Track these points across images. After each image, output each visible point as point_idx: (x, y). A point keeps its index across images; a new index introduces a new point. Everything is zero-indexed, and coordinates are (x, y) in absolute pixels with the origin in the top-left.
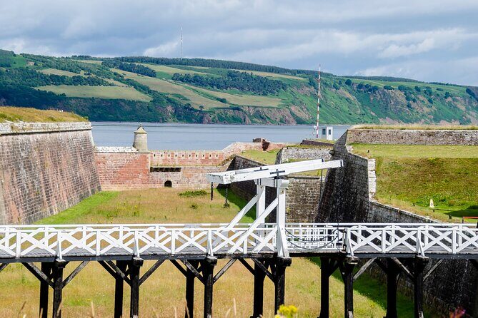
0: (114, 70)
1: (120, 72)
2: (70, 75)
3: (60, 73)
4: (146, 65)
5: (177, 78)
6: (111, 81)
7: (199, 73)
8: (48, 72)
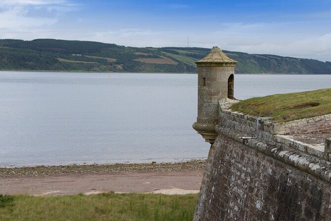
0: (162, 52)
1: (165, 53)
2: (146, 54)
3: (143, 54)
4: (175, 50)
5: (187, 55)
6: (162, 57)
7: (196, 53)
8: (138, 53)
